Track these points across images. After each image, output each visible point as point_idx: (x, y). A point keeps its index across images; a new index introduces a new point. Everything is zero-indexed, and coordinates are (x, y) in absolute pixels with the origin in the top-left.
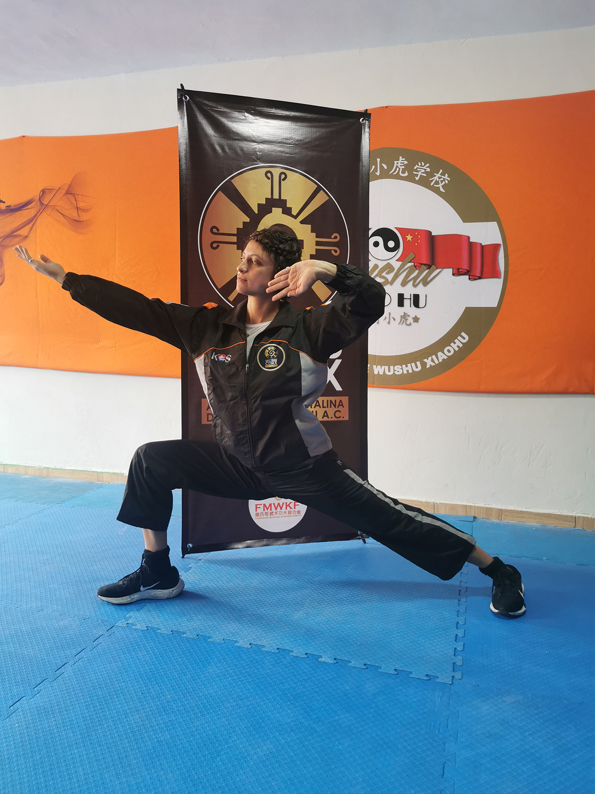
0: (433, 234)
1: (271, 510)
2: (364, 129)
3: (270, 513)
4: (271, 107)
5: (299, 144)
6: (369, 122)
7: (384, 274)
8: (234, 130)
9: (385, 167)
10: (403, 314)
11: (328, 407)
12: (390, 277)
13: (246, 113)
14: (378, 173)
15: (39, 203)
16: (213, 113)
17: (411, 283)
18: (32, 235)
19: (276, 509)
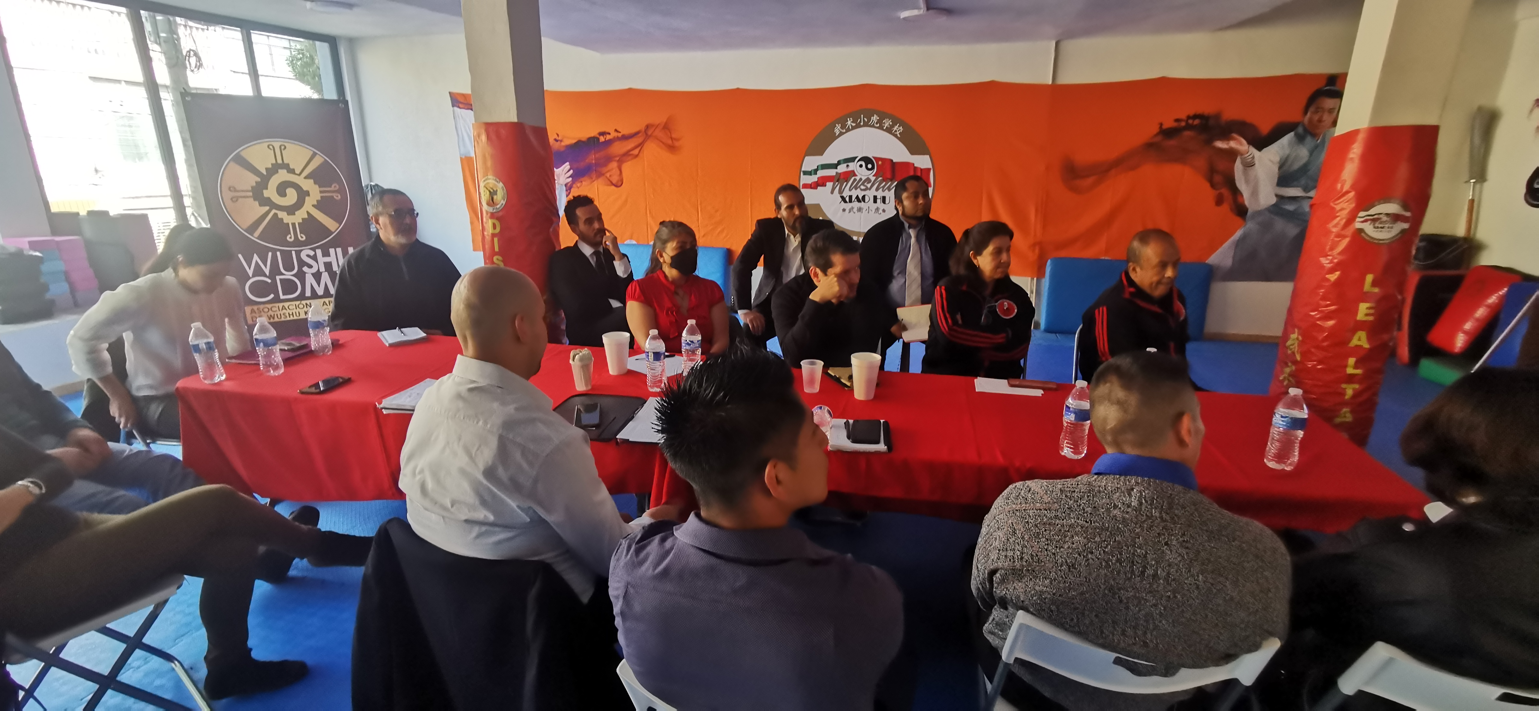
0: (894, 161)
7: (866, 184)
9: (866, 120)
10: (876, 208)
12: (869, 185)
14: (862, 124)
15: (644, 134)
17: (881, 189)
18: (641, 154)
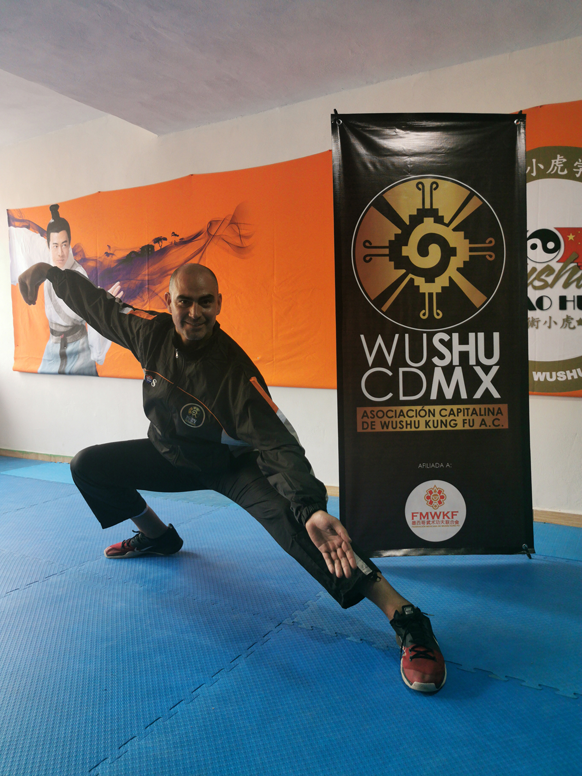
1: (428, 518)
2: (520, 130)
3: (427, 521)
4: (422, 120)
5: (451, 152)
6: (525, 123)
7: (543, 277)
8: (385, 146)
9: (542, 167)
10: (565, 317)
11: (485, 415)
12: (550, 279)
13: (397, 129)
14: (534, 174)
15: (207, 234)
16: (365, 133)
17: (574, 284)
19: (433, 518)
